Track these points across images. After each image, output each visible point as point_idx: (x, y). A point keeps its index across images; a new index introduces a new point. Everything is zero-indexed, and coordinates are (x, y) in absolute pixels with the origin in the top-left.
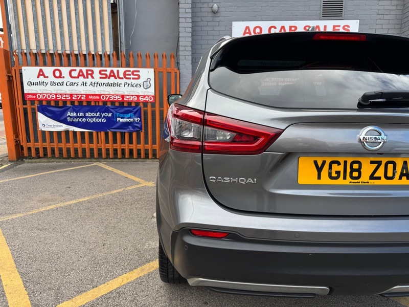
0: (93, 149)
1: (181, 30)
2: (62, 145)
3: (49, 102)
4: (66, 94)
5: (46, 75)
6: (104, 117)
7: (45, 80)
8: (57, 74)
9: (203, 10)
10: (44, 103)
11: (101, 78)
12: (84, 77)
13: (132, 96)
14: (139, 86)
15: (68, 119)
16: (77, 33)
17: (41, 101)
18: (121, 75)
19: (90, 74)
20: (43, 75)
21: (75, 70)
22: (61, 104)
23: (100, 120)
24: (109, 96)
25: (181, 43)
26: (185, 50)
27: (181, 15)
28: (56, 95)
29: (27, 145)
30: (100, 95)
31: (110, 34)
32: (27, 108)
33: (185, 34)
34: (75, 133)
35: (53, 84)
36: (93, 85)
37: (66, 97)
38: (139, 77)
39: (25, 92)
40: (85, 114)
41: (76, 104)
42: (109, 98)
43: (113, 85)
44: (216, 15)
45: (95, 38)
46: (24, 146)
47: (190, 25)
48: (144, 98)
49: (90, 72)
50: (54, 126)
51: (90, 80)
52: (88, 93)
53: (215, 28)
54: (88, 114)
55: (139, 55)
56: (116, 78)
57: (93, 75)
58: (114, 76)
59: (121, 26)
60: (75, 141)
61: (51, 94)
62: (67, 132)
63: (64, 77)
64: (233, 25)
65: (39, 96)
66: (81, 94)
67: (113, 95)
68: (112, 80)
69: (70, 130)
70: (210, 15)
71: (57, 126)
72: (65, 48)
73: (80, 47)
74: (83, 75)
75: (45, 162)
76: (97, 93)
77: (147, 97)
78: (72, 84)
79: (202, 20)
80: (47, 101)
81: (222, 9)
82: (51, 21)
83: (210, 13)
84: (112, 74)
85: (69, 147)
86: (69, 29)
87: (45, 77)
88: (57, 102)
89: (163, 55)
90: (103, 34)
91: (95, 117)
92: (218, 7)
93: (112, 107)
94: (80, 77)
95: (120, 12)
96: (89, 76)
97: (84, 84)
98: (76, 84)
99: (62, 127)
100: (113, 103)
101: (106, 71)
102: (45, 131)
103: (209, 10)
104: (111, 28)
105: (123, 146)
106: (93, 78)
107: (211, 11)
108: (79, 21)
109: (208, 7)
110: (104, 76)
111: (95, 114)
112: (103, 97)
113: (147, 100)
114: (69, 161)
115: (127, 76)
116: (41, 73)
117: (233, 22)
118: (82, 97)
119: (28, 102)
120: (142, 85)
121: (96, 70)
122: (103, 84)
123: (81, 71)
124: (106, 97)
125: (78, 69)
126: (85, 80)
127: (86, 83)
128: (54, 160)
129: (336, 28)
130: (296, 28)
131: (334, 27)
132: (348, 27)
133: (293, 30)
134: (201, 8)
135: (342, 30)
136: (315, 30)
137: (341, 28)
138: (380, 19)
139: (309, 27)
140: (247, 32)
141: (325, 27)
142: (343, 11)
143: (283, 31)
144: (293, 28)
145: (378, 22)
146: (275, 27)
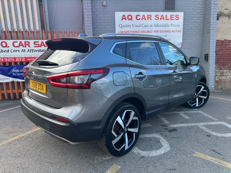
1: (85, 16)
2: (10, 91)
4: (11, 58)
8: (4, 44)
11: (35, 47)
12: (23, 47)
15: (13, 74)
16: (16, 17)
19: (27, 44)
21: (17, 42)
22: (7, 64)
25: (85, 25)
26: (89, 29)
27: (85, 7)
28: (4, 58)
30: (35, 58)
31: (38, 17)
33: (88, 19)
34: (18, 83)
35: (1, 51)
36: (30, 51)
37: (11, 60)
41: (18, 64)
44: (107, 8)
45: (28, 21)
47: (91, 13)
49: (27, 43)
50: (3, 79)
51: (27, 48)
52: (26, 56)
53: (105, 16)
55: (60, 32)
57: (30, 45)
58: (44, 45)
59: (46, 13)
60: (19, 88)
62: (13, 83)
63: (9, 47)
64: (115, 14)
66: (22, 58)
69: (15, 81)
70: (102, 7)
71: (6, 79)
72: (7, 27)
73: (18, 27)
74: (22, 45)
76: (33, 56)
79: (97, 11)
81: (108, 4)
83: (101, 7)
85: (15, 92)
86: (10, 15)
88: (4, 63)
90: (33, 18)
92: (106, 3)
94: (20, 46)
95: (45, 4)
96: (27, 46)
97: (23, 51)
98: (18, 51)
99: (10, 80)
101: (38, 42)
104: (39, 14)
106: (29, 47)
107: (102, 5)
108: (17, 10)
109: (100, 3)
110: (37, 45)
114: (15, 101)
117: (115, 12)
118: (23, 60)
121: (32, 42)
122: (37, 51)
123: (21, 42)
125: (19, 41)
126: (24, 48)
127: (25, 50)
128: (6, 101)
129: (172, 16)
130: (151, 16)
131: (171, 15)
132: (178, 16)
133: (149, 17)
134: (96, 3)
135: (175, 18)
136: (161, 17)
137: (174, 16)
138: (194, 12)
139: (158, 16)
140: (124, 18)
141: (166, 16)
142: (175, 7)
143: (144, 18)
144: (149, 16)
145: (193, 13)
146: (139, 16)
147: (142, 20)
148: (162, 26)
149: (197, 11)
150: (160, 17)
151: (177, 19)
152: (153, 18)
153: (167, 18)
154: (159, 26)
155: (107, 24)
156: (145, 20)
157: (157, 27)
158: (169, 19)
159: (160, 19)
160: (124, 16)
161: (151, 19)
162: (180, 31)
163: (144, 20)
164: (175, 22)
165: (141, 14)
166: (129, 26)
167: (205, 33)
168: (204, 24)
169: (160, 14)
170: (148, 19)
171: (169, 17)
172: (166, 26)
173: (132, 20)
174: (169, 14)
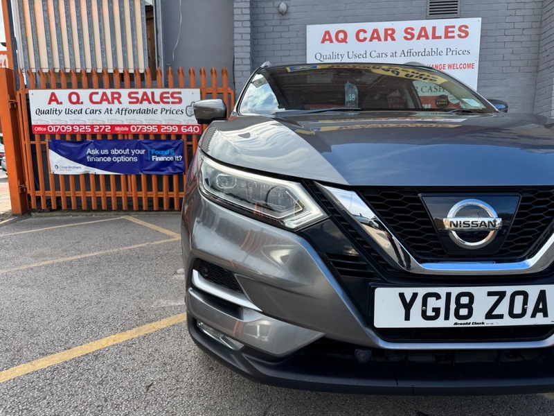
0: (121, 198)
1: (236, 36)
2: (81, 194)
3: (63, 136)
4: (85, 125)
5: (60, 101)
6: (135, 155)
7: (59, 107)
8: (74, 98)
9: (267, 11)
10: (57, 138)
11: (130, 103)
12: (109, 103)
13: (172, 126)
14: (180, 112)
15: (88, 158)
16: (101, 45)
17: (53, 135)
18: (157, 99)
19: (116, 98)
20: (56, 100)
21: (97, 93)
22: (78, 138)
23: (129, 159)
24: (141, 127)
25: (236, 55)
26: (242, 64)
27: (236, 18)
28: (72, 126)
29: (35, 194)
30: (129, 126)
31: (144, 43)
32: (35, 145)
33: (243, 43)
34: (97, 176)
35: (68, 112)
36: (120, 112)
37: (85, 130)
38: (180, 101)
39: (33, 123)
40: (110, 152)
41: (99, 137)
42: (141, 129)
43: (147, 111)
44: (285, 17)
45: (125, 52)
46: (31, 195)
47: (249, 30)
48: (187, 128)
49: (116, 96)
50: (70, 167)
51: (116, 106)
52: (114, 123)
53: (283, 34)
54: (114, 152)
55: (181, 71)
56: (150, 103)
57: (121, 99)
58: (148, 100)
59: (159, 35)
60: (98, 187)
61: (66, 126)
62: (87, 176)
63: (82, 103)
64: (308, 30)
65: (50, 129)
66: (105, 125)
67: (146, 125)
68: (145, 105)
69: (91, 173)
70: (277, 17)
71: (74, 167)
72: (85, 65)
73: (105, 63)
74: (107, 100)
75: (58, 216)
76: (126, 123)
77: (191, 127)
78: (93, 112)
79: (266, 25)
80: (61, 135)
81: (292, 9)
82: (68, 31)
83: (276, 15)
84: (145, 98)
85: (89, 196)
87: (58, 103)
88: (73, 135)
89: (211, 71)
90: (135, 46)
91: (123, 155)
92: (287, 7)
93: (145, 141)
94: (104, 102)
95: (158, 17)
96: (116, 101)
97: (109, 111)
98: (98, 112)
99: (81, 169)
100: (146, 136)
101: (137, 93)
102: (58, 175)
103: (275, 11)
104: (146, 37)
105: (161, 194)
106: (120, 103)
107: (278, 12)
108: (104, 29)
109: (273, 6)
110: (135, 100)
111: (123, 152)
112: (134, 129)
113: (192, 131)
114: (89, 214)
115: (165, 100)
116: (53, 98)
117: (308, 26)
118: (106, 129)
119: (36, 136)
120: (184, 111)
121: (124, 92)
122: (134, 111)
123: (104, 94)
124: (138, 128)
125: (101, 91)
126: (110, 106)
127: (111, 110)
128: (71, 213)
129: (450, 29)
130: (393, 31)
131: (447, 28)
132: (466, 27)
133: (390, 34)
134: (264, 8)
135: (457, 32)
136: (421, 32)
137: (456, 30)
138: (511, 15)
139: (412, 29)
140: (327, 37)
141: (434, 29)
142: (459, 6)
143: (375, 36)
144: (390, 32)
145: (508, 19)
146: (365, 32)
147: (371, 40)
148: (423, 54)
149: (518, 12)
150: (416, 33)
151: (463, 34)
152: (399, 34)
153: (437, 35)
154: (415, 54)
155: (287, 53)
156: (380, 40)
157: (409, 57)
158: (440, 37)
159: (418, 38)
160: (327, 33)
161: (393, 39)
162: (470, 66)
163: (377, 40)
164: (457, 43)
165: (369, 27)
166: (340, 56)
167: (541, 68)
168: (539, 47)
169: (417, 25)
170: (386, 39)
171: (440, 32)
172: (433, 53)
173: (346, 42)
174: (441, 24)
